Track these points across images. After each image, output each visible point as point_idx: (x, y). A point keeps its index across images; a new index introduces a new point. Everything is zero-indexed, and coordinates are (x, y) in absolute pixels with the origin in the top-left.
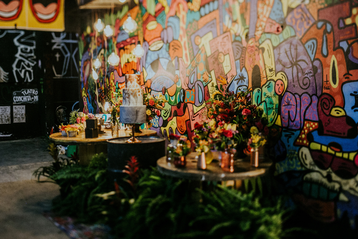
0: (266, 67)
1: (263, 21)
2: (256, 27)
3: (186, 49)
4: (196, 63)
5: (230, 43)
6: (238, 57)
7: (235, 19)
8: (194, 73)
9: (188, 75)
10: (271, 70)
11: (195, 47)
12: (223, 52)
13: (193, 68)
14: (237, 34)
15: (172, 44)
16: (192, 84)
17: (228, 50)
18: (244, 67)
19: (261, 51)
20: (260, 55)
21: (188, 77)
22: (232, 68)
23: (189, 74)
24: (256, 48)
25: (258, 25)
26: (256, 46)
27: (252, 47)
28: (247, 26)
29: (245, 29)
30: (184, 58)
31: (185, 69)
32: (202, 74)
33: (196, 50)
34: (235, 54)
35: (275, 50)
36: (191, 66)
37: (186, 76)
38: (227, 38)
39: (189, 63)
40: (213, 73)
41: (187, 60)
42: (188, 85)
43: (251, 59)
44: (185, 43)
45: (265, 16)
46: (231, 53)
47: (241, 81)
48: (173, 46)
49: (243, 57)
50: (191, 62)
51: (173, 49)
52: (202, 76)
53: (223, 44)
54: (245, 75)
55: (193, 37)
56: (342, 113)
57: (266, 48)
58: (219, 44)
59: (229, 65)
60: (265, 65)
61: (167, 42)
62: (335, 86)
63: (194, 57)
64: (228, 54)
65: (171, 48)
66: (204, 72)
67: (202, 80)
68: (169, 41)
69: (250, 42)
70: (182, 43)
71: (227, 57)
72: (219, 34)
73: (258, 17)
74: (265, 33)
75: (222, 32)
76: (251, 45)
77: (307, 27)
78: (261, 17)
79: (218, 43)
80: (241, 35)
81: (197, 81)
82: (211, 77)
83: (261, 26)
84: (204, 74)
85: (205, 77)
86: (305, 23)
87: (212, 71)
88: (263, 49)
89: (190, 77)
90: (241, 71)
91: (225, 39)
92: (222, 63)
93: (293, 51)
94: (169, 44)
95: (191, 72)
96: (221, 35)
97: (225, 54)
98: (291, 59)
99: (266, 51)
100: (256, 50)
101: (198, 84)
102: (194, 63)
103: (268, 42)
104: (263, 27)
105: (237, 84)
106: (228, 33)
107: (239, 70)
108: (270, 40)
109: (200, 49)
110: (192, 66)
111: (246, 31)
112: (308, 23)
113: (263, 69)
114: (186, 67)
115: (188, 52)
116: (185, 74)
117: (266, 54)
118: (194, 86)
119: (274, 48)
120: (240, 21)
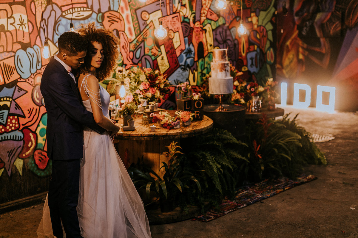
0: (208, 43)
1: (205, 10)
2: (201, 14)
3: (129, 22)
4: (143, 38)
5: (180, 23)
6: (187, 34)
7: (184, 3)
8: (141, 47)
9: (132, 49)
10: (211, 45)
11: (141, 22)
12: (173, 30)
13: (139, 43)
14: (186, 16)
15: (106, 15)
16: (138, 59)
17: (178, 28)
18: (192, 43)
19: (204, 31)
20: (204, 34)
21: (133, 52)
22: (182, 43)
23: (134, 48)
24: (200, 29)
25: (202, 12)
26: (201, 27)
27: (198, 28)
28: (194, 12)
29: (192, 14)
30: (127, 32)
31: (129, 43)
32: (150, 48)
33: (143, 25)
34: (184, 33)
35: (214, 32)
36: (136, 40)
37: (130, 51)
38: (177, 17)
39: (134, 37)
40: (162, 48)
41: (131, 34)
42: (132, 60)
43: (197, 37)
44: (127, 16)
45: (207, 7)
46: (181, 31)
47: (188, 54)
48: (108, 17)
49: (190, 35)
50: (136, 37)
51: (109, 21)
52: (150, 51)
53: (172, 22)
54: (192, 49)
55: (139, 12)
56: (246, 69)
57: (208, 30)
58: (170, 22)
59: (179, 41)
60: (207, 42)
61: (99, 11)
62: (244, 55)
63: (141, 32)
64: (178, 31)
65: (106, 19)
66: (153, 47)
67: (150, 54)
68: (103, 11)
69: (196, 24)
70: (124, 16)
71: (177, 34)
72: (169, 14)
73: (202, 7)
74: (207, 19)
75: (172, 13)
76: (197, 26)
77: (232, 19)
78: (204, 6)
79: (168, 21)
80: (189, 17)
81: (145, 55)
82: (161, 51)
83: (204, 13)
84: (153, 48)
85: (154, 51)
86: (231, 17)
87: (161, 45)
88: (206, 30)
89: (135, 52)
90: (189, 45)
91: (175, 19)
92: (172, 39)
93: (224, 33)
94: (103, 14)
95: (136, 47)
96: (170, 14)
97: (175, 31)
98: (223, 38)
99: (207, 32)
100: (201, 31)
101: (146, 59)
102: (141, 38)
103: (209, 25)
104: (206, 14)
105: (186, 56)
106: (178, 14)
107: (187, 46)
108: (210, 24)
109: (147, 25)
110: (138, 40)
111: (193, 15)
112: (232, 17)
113: (206, 44)
114: (130, 41)
115: (132, 26)
116: (128, 49)
117: (207, 34)
118: (141, 60)
119: (213, 30)
120: (188, 6)
